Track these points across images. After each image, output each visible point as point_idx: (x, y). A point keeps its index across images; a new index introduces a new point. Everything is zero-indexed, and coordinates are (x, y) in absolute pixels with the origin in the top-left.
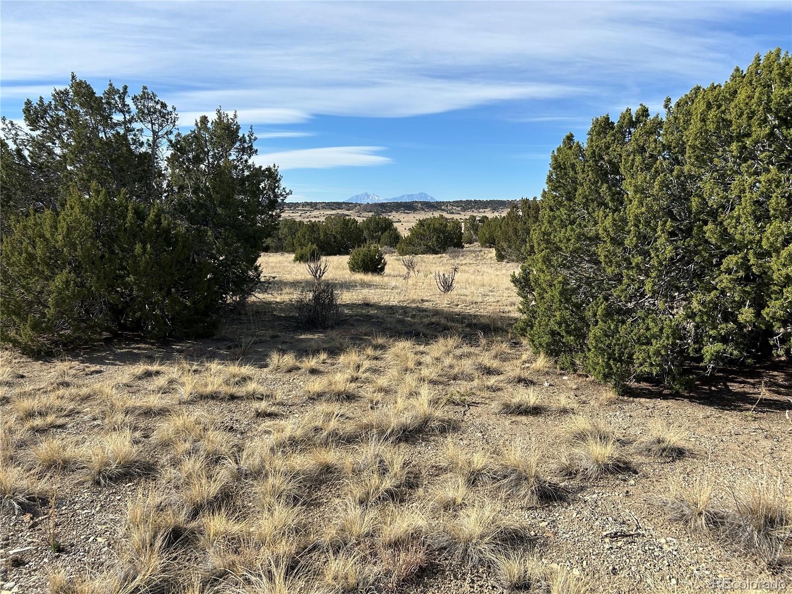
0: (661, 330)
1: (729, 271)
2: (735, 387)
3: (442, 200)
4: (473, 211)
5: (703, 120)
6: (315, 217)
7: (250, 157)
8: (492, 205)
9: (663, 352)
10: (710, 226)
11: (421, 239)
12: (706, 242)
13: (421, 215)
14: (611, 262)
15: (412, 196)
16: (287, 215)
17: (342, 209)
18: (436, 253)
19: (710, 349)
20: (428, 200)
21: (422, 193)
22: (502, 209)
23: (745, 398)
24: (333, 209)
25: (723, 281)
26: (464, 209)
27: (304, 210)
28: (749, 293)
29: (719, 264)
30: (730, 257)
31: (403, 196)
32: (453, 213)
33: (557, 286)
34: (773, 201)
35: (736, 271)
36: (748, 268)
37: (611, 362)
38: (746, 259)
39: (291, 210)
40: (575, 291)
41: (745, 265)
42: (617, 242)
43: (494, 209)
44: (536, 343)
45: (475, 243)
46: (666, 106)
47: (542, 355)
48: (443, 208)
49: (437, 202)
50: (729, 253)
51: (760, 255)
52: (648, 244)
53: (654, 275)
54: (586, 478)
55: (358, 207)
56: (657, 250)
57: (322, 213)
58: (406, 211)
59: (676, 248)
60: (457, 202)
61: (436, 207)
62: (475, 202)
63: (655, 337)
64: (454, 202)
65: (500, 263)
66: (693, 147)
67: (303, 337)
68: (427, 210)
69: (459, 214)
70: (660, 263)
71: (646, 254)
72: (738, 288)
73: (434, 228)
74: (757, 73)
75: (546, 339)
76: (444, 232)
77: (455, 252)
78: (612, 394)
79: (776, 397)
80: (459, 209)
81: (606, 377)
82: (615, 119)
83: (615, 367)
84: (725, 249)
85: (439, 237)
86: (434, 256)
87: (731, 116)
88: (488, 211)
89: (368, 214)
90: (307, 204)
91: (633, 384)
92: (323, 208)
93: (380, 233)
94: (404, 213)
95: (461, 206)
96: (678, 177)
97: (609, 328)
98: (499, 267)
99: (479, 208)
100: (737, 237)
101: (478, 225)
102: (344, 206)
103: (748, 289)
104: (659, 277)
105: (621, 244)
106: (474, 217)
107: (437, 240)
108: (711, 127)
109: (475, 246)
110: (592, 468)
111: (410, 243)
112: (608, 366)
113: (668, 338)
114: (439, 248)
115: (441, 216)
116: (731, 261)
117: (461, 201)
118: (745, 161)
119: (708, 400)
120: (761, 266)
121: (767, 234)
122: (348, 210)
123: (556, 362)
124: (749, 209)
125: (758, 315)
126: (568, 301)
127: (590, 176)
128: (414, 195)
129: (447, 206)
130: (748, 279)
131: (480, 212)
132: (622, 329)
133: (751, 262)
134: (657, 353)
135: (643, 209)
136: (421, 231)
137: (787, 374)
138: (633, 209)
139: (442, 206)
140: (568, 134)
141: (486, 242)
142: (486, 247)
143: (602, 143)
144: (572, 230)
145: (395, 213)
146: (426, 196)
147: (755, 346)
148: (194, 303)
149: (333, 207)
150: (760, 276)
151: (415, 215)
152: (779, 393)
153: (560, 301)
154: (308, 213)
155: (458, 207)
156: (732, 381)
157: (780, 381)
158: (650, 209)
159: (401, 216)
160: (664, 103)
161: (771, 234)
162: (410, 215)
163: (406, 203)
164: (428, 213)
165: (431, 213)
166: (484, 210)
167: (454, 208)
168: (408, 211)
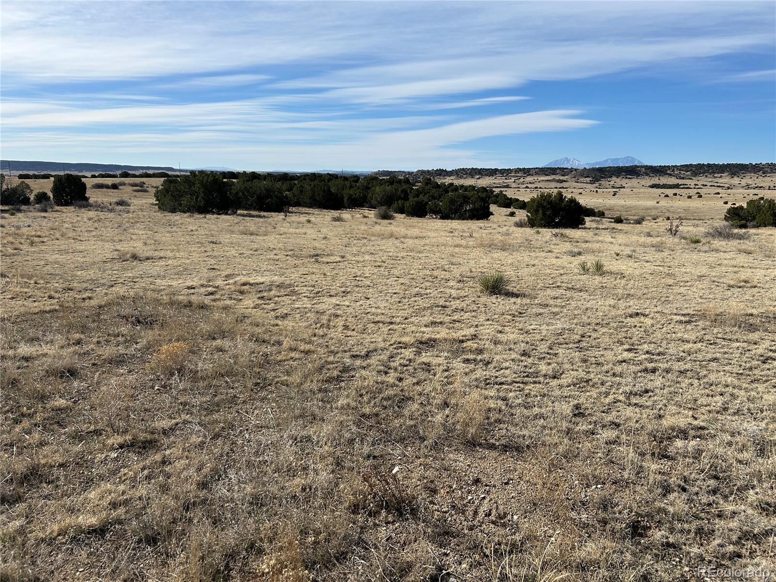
6: (530, 183)
8: (730, 169)
13: (645, 181)
16: (502, 181)
17: (556, 174)
21: (629, 157)
22: (743, 173)
24: (547, 175)
26: (696, 174)
27: (517, 176)
32: (683, 178)
39: (504, 176)
55: (574, 172)
57: (536, 179)
58: (628, 176)
62: (709, 165)
64: (681, 166)
68: (651, 175)
69: (690, 179)
80: (689, 173)
89: (584, 179)
90: (518, 170)
92: (537, 173)
94: (626, 178)
95: (691, 170)
99: (714, 173)
102: (558, 171)
117: (691, 165)
122: (563, 175)
129: (673, 171)
139: (667, 170)
145: (616, 178)
146: (633, 159)
149: (546, 173)
154: (522, 180)
155: (687, 171)
159: (622, 181)
163: (627, 167)
164: (653, 179)
165: (657, 178)
166: (720, 175)
167: (683, 172)
168: (630, 177)
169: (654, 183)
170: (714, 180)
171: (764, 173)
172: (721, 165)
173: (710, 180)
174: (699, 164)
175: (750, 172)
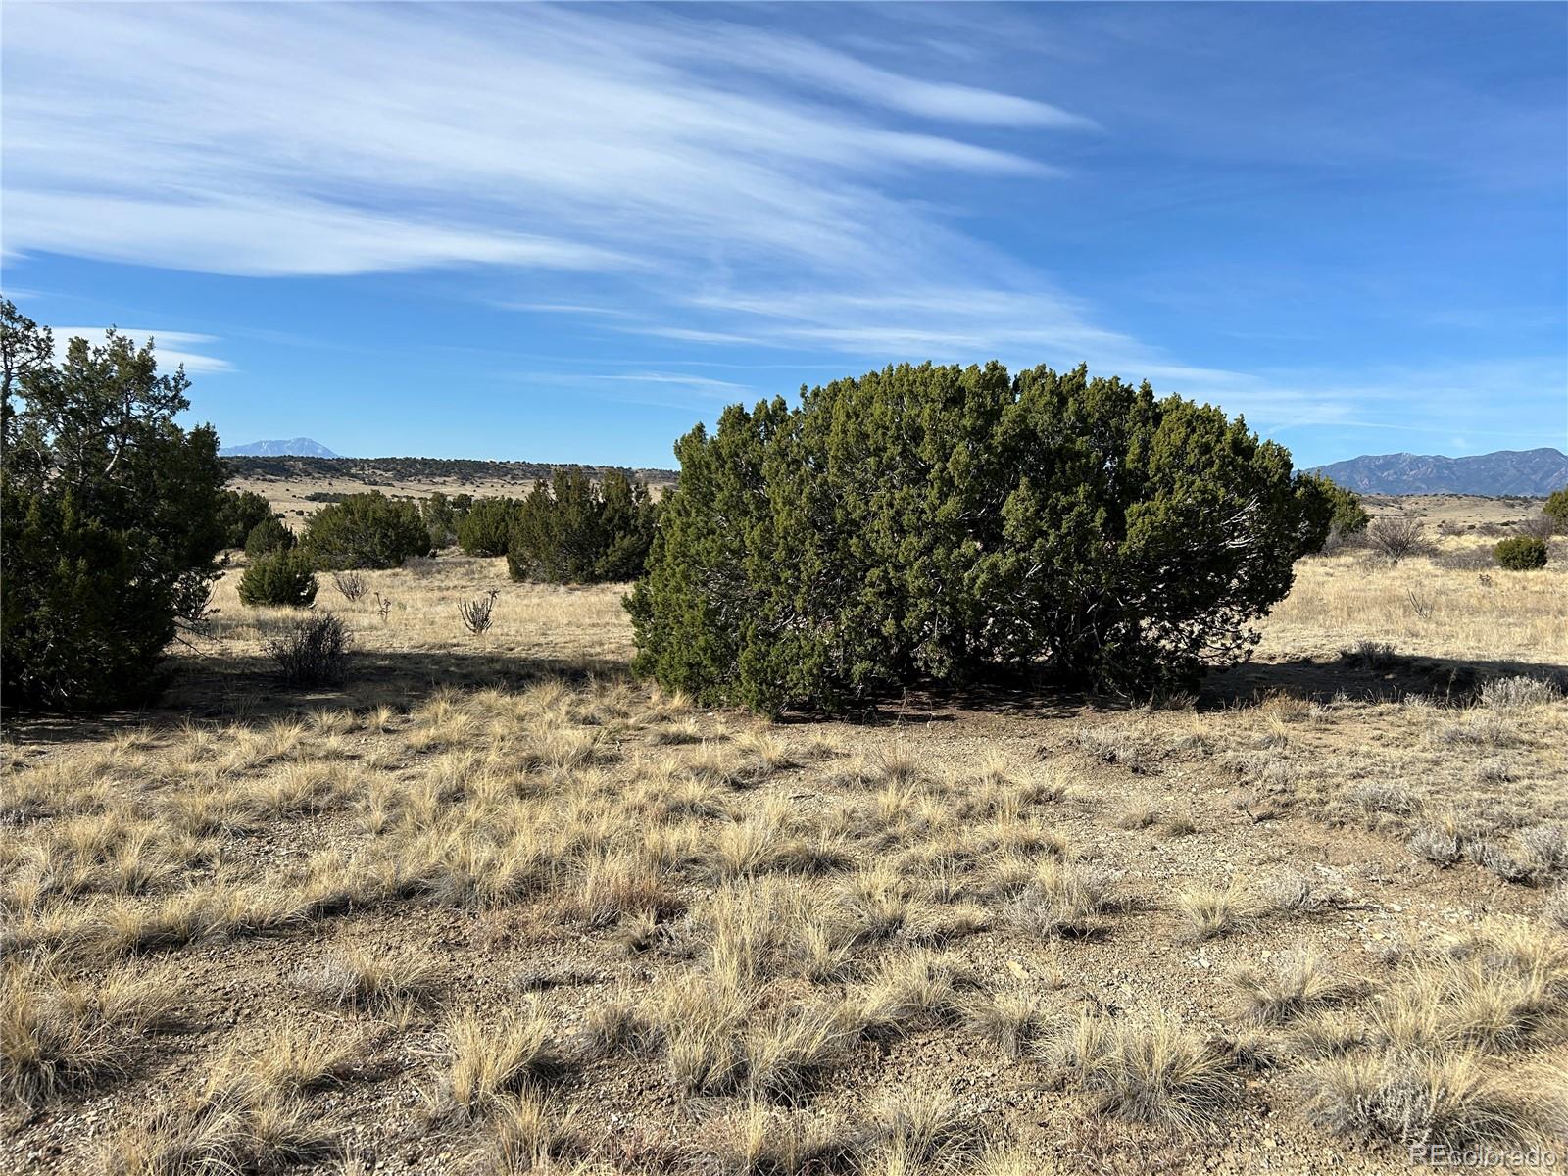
0: (813, 649)
1: (872, 585)
2: (883, 708)
3: (351, 456)
4: (420, 481)
5: (844, 432)
7: (174, 413)
8: (460, 470)
9: (815, 672)
10: (854, 540)
11: (347, 539)
12: (851, 555)
13: (301, 487)
14: (759, 576)
15: (279, 443)
18: (381, 567)
19: (859, 668)
20: (319, 453)
21: (304, 439)
22: (480, 478)
23: (892, 716)
25: (867, 594)
26: (401, 477)
28: (891, 607)
29: (864, 578)
30: (872, 570)
31: (258, 445)
32: (375, 483)
33: (700, 606)
34: (906, 517)
35: (880, 585)
36: (889, 582)
37: (764, 687)
38: (886, 572)
40: (717, 611)
41: (885, 578)
42: (764, 555)
43: (465, 479)
44: (672, 677)
45: (453, 548)
46: (802, 395)
47: (679, 693)
48: (353, 471)
49: (338, 459)
50: (872, 566)
51: (896, 568)
52: (797, 556)
53: (803, 590)
54: (762, 775)
56: (805, 563)
58: (268, 477)
59: (824, 562)
60: (385, 460)
61: (337, 470)
63: (805, 655)
64: (377, 460)
65: (518, 585)
66: (835, 457)
67: (308, 697)
68: (318, 476)
69: (390, 485)
70: (809, 578)
71: (795, 568)
72: (881, 602)
73: (374, 519)
74: (890, 383)
75: (683, 672)
76: (395, 527)
77: (422, 564)
78: (766, 723)
79: (920, 713)
80: (389, 475)
81: (759, 704)
82: (750, 410)
83: (769, 692)
84: (868, 562)
85: (385, 535)
86: (378, 573)
87: (869, 428)
88: (453, 482)
91: (786, 714)
93: (240, 526)
95: (394, 469)
96: (821, 486)
97: (760, 650)
98: (522, 591)
99: (433, 475)
100: (878, 550)
101: (451, 513)
103: (889, 602)
104: (808, 592)
105: (768, 558)
106: (442, 495)
107: (383, 544)
108: (851, 440)
109: (452, 552)
110: (767, 766)
111: (323, 548)
112: (761, 692)
113: (820, 656)
114: (387, 557)
115: (377, 494)
116: (874, 574)
117: (393, 459)
118: (883, 475)
119: (857, 720)
120: (899, 579)
121: (902, 548)
123: (695, 700)
124: (887, 525)
125: (898, 626)
126: (712, 623)
127: (732, 481)
128: (285, 442)
129: (362, 469)
130: (890, 592)
131: (435, 483)
132: (773, 652)
133: (891, 575)
134: (810, 672)
135: (792, 522)
136: (348, 523)
137: (931, 693)
138: (782, 520)
139: (349, 468)
140: (697, 423)
141: (475, 546)
142: (477, 555)
143: (737, 438)
144: (714, 541)
146: (313, 445)
147: (901, 667)
148: (143, 649)
150: (899, 589)
151: (289, 486)
152: (923, 709)
153: (704, 624)
155: (386, 471)
156: (881, 702)
157: (924, 699)
158: (798, 522)
160: (800, 391)
161: (905, 548)
162: (278, 485)
163: (266, 459)
164: (319, 483)
165: (327, 481)
166: (441, 480)
167: (379, 472)
168: (273, 478)
169: (320, 490)
170: (432, 487)
171: (513, 478)
172: (444, 463)
173: (426, 488)
174: (407, 459)
175: (491, 476)
